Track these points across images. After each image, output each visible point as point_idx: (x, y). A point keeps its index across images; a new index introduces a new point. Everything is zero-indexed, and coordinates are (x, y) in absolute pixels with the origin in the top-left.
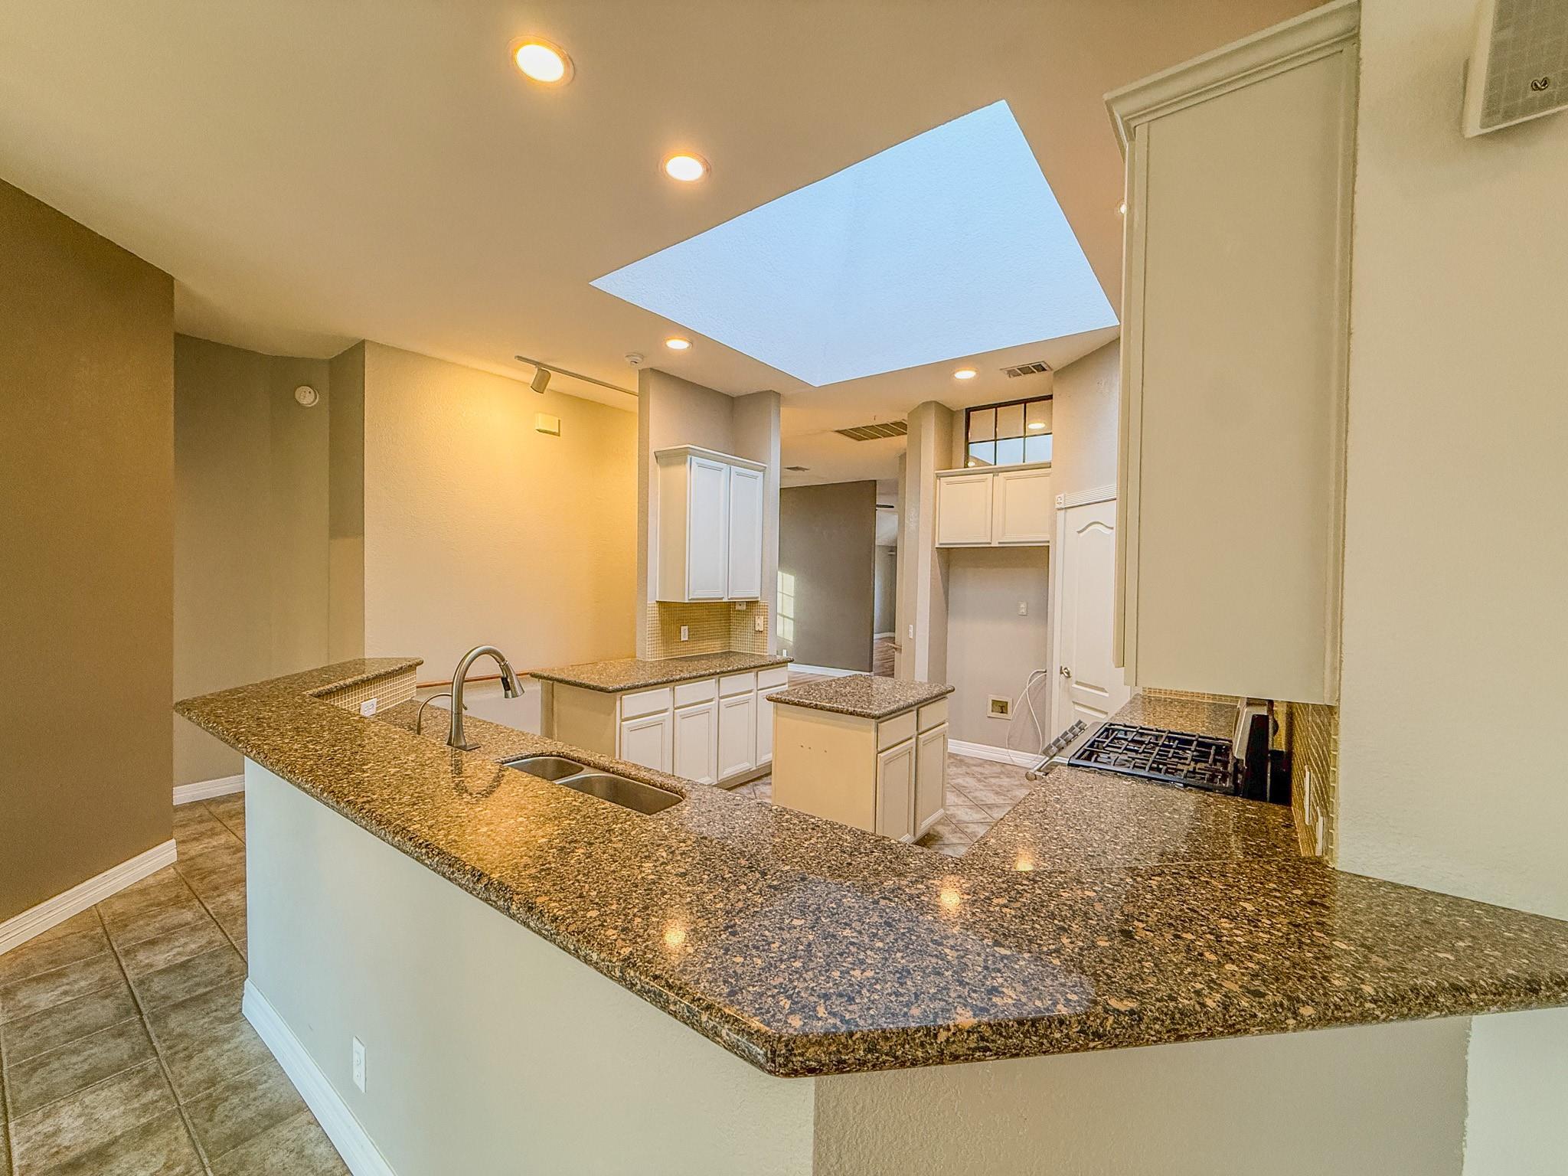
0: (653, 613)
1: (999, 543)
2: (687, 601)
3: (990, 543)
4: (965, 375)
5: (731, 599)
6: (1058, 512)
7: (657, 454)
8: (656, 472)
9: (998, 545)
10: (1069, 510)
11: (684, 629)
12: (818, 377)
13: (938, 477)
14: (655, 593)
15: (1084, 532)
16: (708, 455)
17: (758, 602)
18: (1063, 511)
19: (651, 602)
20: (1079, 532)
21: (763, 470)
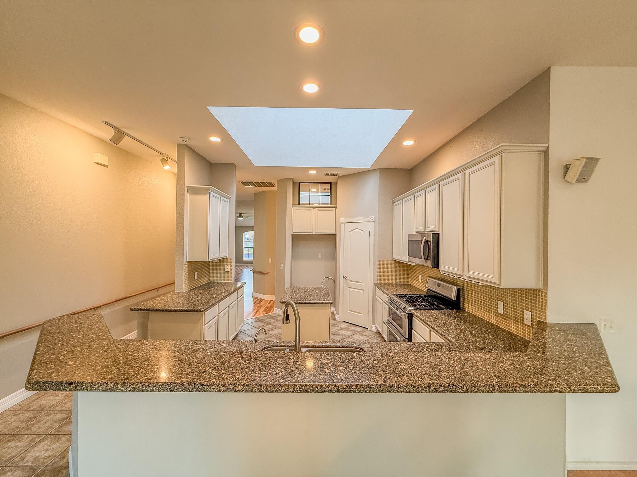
0: (185, 267)
1: (316, 233)
2: (208, 261)
3: (312, 233)
4: (313, 172)
5: (221, 258)
6: (341, 224)
7: (188, 187)
8: (188, 197)
9: (315, 234)
10: (345, 224)
11: (196, 274)
12: (257, 163)
13: (293, 207)
14: (187, 257)
15: (352, 232)
16: (216, 191)
17: (226, 258)
18: (343, 224)
19: (185, 262)
20: (350, 231)
21: (229, 199)
